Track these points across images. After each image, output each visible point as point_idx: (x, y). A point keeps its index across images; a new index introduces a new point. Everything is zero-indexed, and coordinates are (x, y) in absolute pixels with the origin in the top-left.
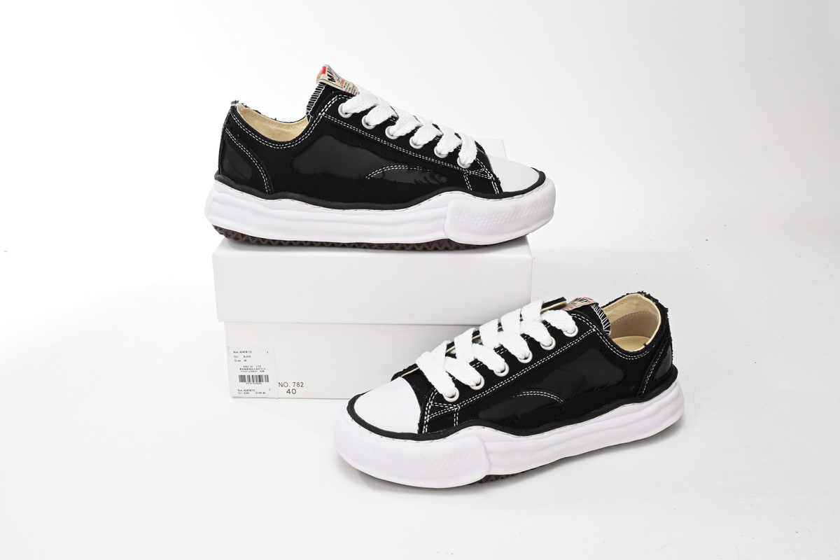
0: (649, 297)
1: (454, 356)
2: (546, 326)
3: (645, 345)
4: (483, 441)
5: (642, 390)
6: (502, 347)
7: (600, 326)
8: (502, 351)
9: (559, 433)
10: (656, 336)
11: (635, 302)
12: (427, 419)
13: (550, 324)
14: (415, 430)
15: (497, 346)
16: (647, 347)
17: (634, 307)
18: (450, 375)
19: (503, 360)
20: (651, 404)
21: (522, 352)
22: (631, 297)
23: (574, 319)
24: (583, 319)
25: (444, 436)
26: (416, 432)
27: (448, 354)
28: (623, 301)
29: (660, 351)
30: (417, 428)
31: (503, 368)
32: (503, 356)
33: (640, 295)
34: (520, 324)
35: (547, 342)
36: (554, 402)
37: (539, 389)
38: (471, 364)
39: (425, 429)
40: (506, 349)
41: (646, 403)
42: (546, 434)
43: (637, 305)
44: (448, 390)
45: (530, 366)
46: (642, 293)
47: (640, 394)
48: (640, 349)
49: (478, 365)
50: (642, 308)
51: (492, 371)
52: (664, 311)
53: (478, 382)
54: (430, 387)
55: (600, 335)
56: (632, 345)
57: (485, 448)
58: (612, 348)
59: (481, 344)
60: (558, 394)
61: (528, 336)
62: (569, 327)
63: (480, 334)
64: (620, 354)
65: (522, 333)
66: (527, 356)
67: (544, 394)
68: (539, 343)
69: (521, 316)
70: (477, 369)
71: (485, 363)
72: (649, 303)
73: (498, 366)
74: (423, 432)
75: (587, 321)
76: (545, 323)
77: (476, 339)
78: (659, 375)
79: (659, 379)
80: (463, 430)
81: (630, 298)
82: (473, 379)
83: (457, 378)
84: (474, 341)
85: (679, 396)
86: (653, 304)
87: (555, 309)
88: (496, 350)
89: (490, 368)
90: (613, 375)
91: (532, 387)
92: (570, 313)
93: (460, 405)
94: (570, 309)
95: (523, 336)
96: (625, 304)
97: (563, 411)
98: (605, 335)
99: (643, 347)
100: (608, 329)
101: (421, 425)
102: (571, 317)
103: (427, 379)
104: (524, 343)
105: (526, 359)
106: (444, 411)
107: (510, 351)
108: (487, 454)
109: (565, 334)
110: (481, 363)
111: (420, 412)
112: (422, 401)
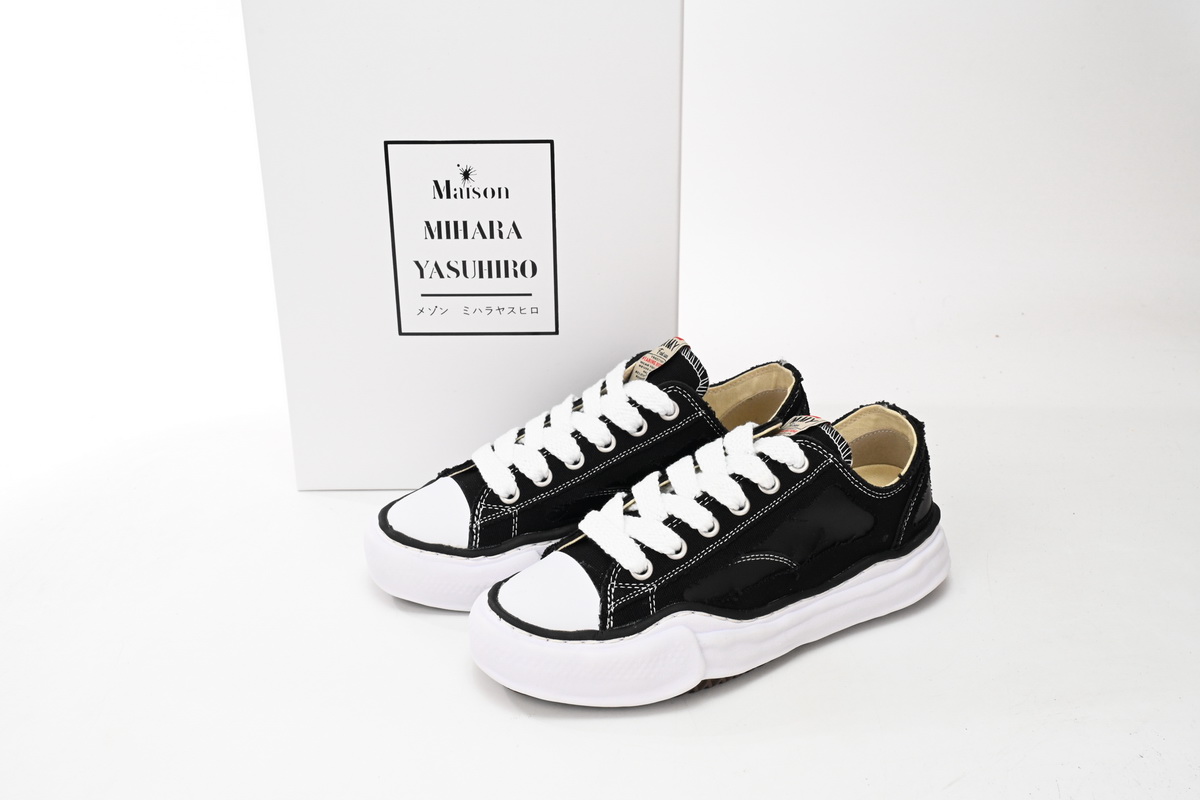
0: (894, 407)
1: (635, 514)
2: (764, 461)
3: (900, 476)
4: (695, 632)
5: (898, 540)
6: (705, 494)
7: (837, 454)
8: (706, 501)
9: (793, 611)
10: (912, 463)
11: (873, 416)
12: (611, 607)
13: (768, 457)
14: (595, 625)
15: (699, 495)
16: (903, 479)
17: (872, 424)
18: (637, 542)
19: (710, 513)
20: (911, 559)
21: (735, 500)
22: (867, 410)
23: (801, 447)
24: (813, 446)
25: (639, 630)
26: (598, 629)
27: (627, 512)
28: (856, 417)
29: (920, 482)
30: (598, 622)
31: (711, 526)
32: (709, 508)
33: (880, 406)
34: (726, 461)
35: (768, 482)
36: (784, 567)
37: (763, 551)
38: (666, 522)
39: (610, 622)
40: (712, 498)
41: (904, 558)
42: (776, 614)
43: (876, 420)
44: (636, 564)
45: (748, 518)
46: (883, 403)
47: (896, 546)
48: (893, 482)
49: (674, 523)
50: (884, 425)
51: (696, 531)
52: (919, 427)
53: (678, 549)
54: (609, 561)
55: (840, 467)
56: (881, 478)
57: (698, 642)
58: (857, 484)
59: (673, 493)
60: (789, 556)
61: (741, 476)
62: (796, 460)
63: (670, 478)
64: (868, 492)
65: (731, 473)
66: (742, 505)
67: (770, 557)
68: (757, 485)
69: (724, 448)
70: (674, 530)
71: (685, 520)
72: (896, 417)
73: (704, 522)
74: (608, 627)
75: (819, 449)
76: (761, 455)
77: (666, 485)
78: (919, 516)
79: (919, 522)
80: (664, 619)
81: (865, 412)
82: (671, 545)
83: (647, 544)
84: (663, 489)
85: (943, 545)
86: (903, 418)
87: (771, 434)
88: (698, 500)
89: (693, 526)
90: (859, 522)
91: (754, 548)
92: (794, 438)
93: (657, 584)
94: (793, 434)
95: (733, 476)
96: (858, 421)
97: (797, 579)
98: (846, 466)
99: (897, 479)
100: (849, 457)
101: (603, 617)
102: (797, 445)
103: (602, 551)
104: (737, 487)
105: (741, 509)
106: (634, 595)
107: (718, 499)
108: (701, 649)
109: (791, 468)
110: (679, 520)
111: (599, 599)
112: (600, 583)
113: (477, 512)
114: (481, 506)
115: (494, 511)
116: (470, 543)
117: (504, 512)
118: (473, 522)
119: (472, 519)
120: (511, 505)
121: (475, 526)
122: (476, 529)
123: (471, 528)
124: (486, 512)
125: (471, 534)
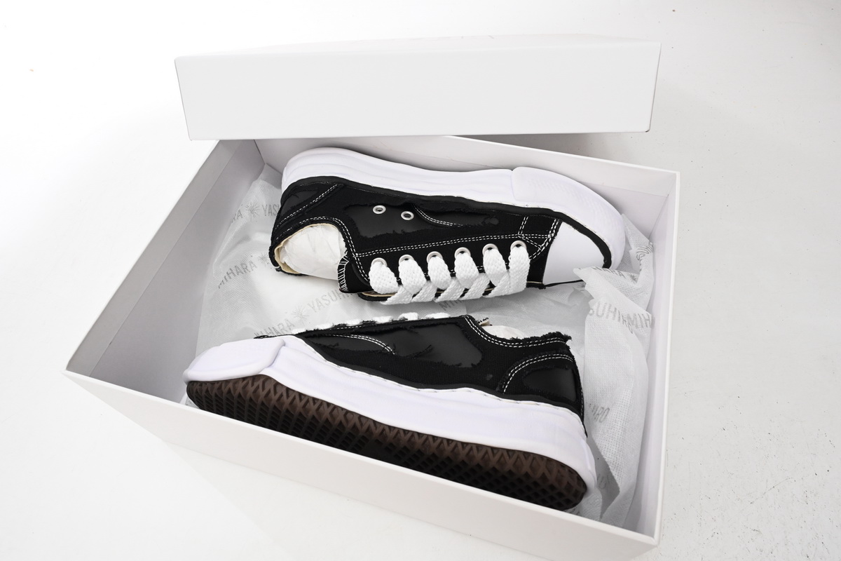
113: (547, 244)
114: (542, 247)
115: (534, 240)
116: (560, 224)
117: (528, 236)
118: (553, 238)
119: (552, 240)
120: (521, 239)
121: (553, 235)
122: (552, 232)
123: (556, 234)
124: (541, 241)
125: (557, 230)
